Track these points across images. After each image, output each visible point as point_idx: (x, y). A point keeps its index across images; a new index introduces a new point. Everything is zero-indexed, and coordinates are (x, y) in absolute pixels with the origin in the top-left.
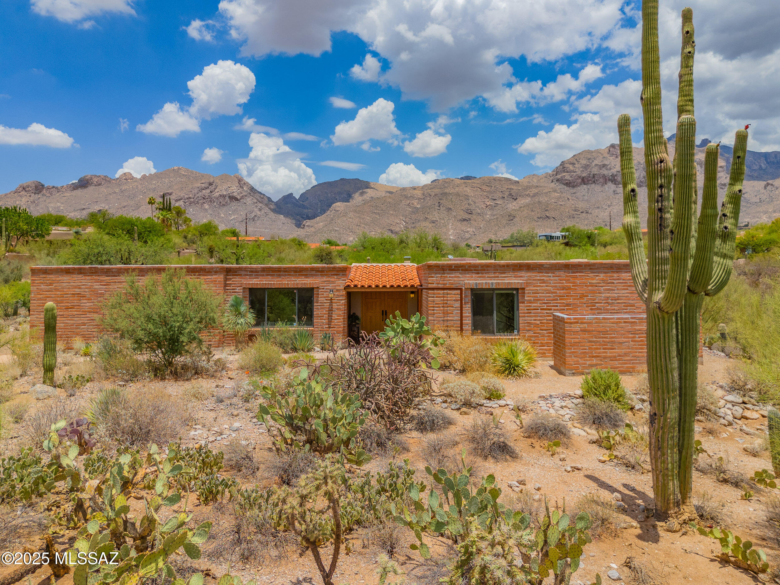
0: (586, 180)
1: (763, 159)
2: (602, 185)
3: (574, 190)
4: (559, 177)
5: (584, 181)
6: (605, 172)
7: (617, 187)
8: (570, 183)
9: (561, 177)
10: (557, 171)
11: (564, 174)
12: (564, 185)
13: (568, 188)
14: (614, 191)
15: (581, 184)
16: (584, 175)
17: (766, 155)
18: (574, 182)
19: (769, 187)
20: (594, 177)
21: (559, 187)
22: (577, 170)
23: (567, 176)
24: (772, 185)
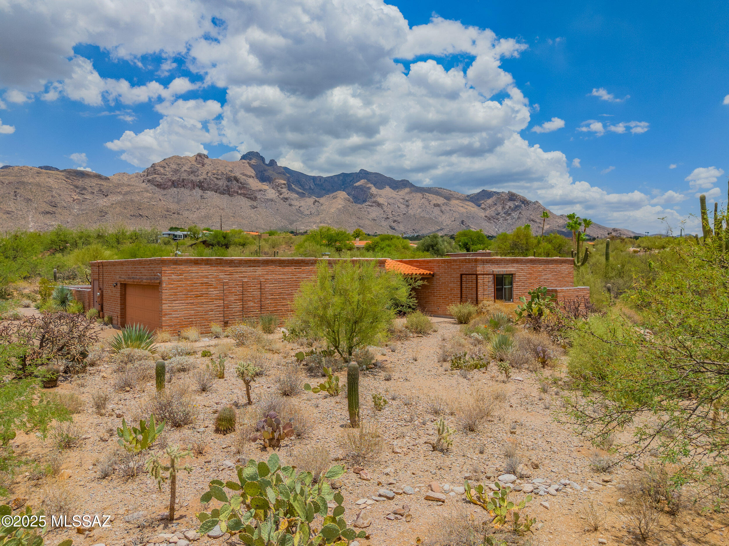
0: (176, 184)
1: (312, 181)
2: (191, 190)
3: (165, 192)
4: (150, 178)
5: (174, 184)
6: (192, 178)
7: (204, 193)
8: (161, 185)
9: (153, 178)
10: (148, 172)
11: (155, 176)
12: (155, 186)
13: (159, 190)
14: (201, 196)
15: (171, 187)
16: (174, 179)
17: (314, 178)
18: (165, 185)
19: (317, 203)
20: (183, 181)
21: (151, 188)
22: (167, 173)
23: (158, 179)
24: (318, 202)
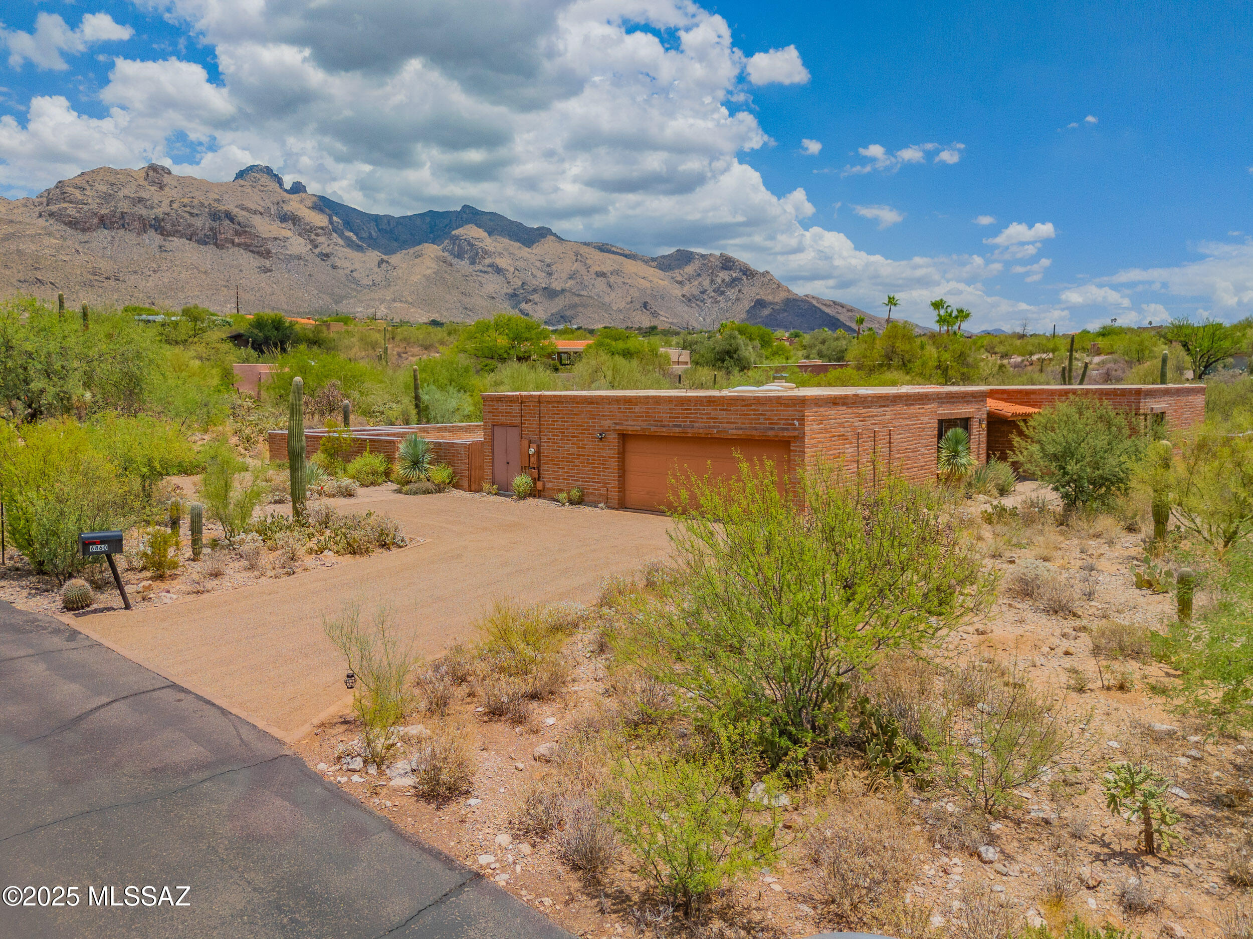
0: (107, 221)
1: (373, 224)
2: (139, 234)
3: (86, 237)
4: (54, 208)
5: (104, 222)
6: (140, 210)
7: (165, 240)
8: (77, 223)
9: (59, 209)
10: (49, 197)
11: (65, 205)
12: (66, 224)
13: (73, 232)
14: (160, 247)
15: (98, 227)
16: (104, 211)
17: (376, 219)
18: (86, 223)
19: (384, 265)
20: (123, 217)
21: (55, 227)
22: (90, 201)
23: (71, 210)
24: (387, 262)
